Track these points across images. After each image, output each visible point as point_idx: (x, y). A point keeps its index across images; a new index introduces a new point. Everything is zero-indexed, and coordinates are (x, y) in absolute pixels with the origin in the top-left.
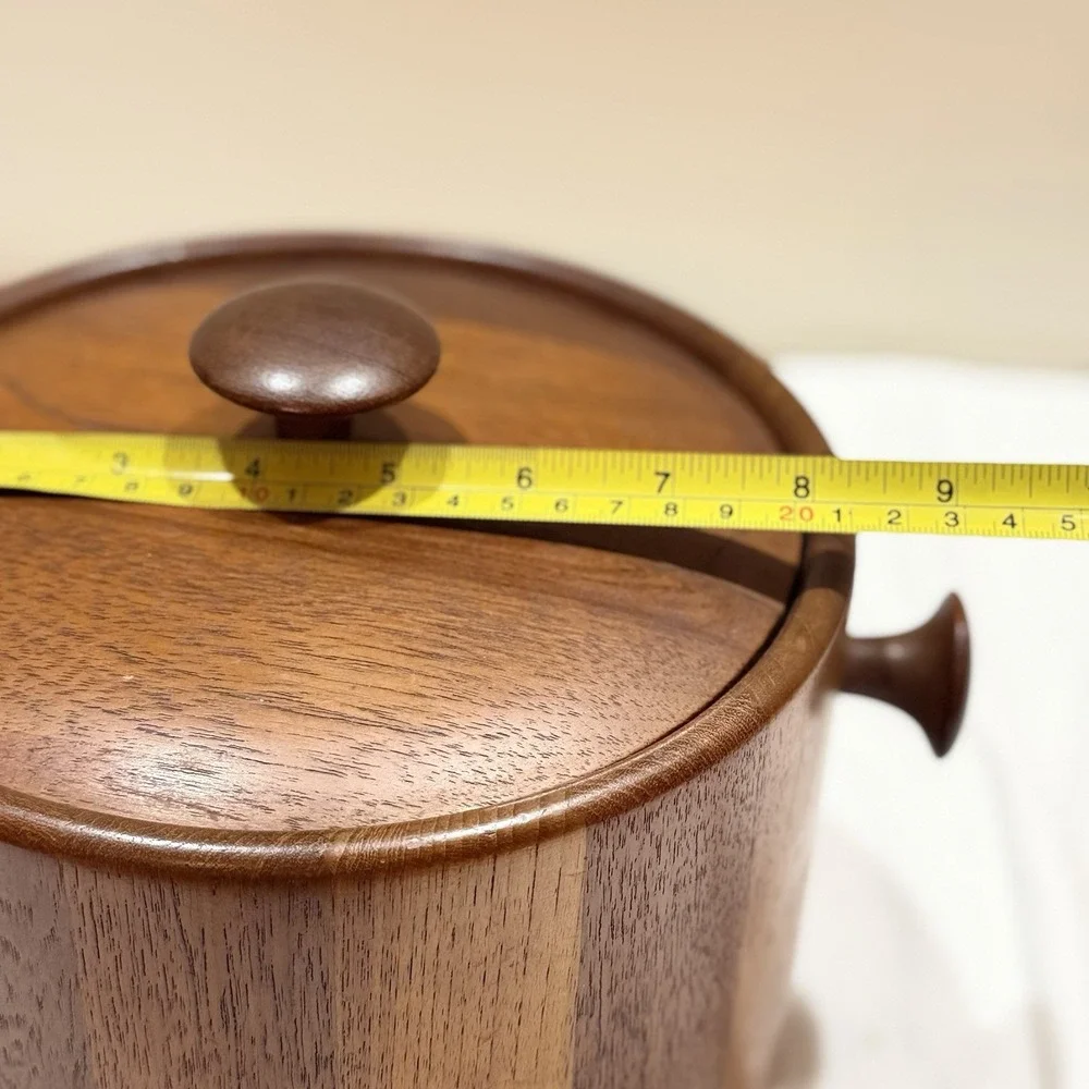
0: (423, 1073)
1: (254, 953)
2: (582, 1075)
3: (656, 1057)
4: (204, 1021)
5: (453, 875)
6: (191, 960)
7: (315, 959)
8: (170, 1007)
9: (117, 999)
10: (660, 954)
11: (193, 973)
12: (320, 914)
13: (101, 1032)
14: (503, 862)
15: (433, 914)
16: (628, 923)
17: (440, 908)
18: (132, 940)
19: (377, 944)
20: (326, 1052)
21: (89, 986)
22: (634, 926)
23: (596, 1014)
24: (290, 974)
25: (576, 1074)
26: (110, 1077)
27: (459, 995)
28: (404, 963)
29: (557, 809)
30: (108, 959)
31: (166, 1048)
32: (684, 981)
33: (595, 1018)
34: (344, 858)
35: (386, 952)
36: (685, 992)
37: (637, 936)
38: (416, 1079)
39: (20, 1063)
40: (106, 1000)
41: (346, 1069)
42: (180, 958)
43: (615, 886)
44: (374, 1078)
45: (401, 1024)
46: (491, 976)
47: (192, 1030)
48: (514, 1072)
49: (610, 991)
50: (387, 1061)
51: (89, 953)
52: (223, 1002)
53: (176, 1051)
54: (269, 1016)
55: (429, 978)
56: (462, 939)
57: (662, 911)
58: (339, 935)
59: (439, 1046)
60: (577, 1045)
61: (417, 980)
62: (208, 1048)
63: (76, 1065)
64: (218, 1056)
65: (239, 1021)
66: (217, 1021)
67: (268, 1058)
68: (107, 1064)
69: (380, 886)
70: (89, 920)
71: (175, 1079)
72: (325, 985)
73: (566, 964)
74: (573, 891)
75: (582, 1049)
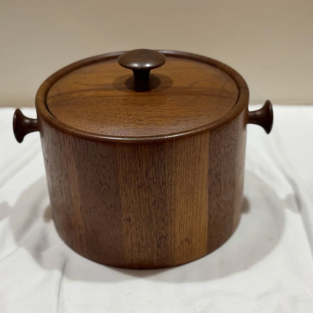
0: (182, 185)
1: (152, 159)
3: (223, 187)
4: (142, 176)
5: (187, 140)
6: (140, 162)
7: (162, 160)
8: (136, 174)
9: (126, 174)
11: (140, 165)
12: (163, 150)
13: (122, 182)
14: (195, 137)
15: (183, 149)
16: (217, 154)
18: (129, 160)
19: (174, 156)
20: (164, 181)
21: (120, 172)
24: (158, 163)
25: (209, 188)
26: (123, 192)
27: (188, 167)
28: (178, 160)
29: (204, 129)
30: (124, 164)
32: (227, 170)
33: (212, 175)
35: (175, 158)
37: (218, 157)
38: (181, 187)
39: (105, 194)
40: (123, 174)
41: (168, 185)
42: (138, 162)
43: (214, 145)
44: (173, 187)
45: (178, 174)
46: (194, 163)
47: (140, 178)
48: (198, 186)
49: (214, 169)
50: (175, 183)
51: (121, 165)
52: (146, 171)
53: (136, 184)
54: (154, 173)
55: (183, 164)
56: (188, 155)
57: (222, 153)
58: (167, 154)
59: (184, 180)
61: (181, 164)
62: (142, 182)
63: (117, 191)
64: (145, 184)
65: (149, 175)
66: (145, 176)
67: (154, 183)
68: (123, 189)
69: (174, 143)
70: (121, 156)
71: (136, 191)
72: (164, 165)
73: (206, 162)
74: (207, 145)
75: (210, 182)
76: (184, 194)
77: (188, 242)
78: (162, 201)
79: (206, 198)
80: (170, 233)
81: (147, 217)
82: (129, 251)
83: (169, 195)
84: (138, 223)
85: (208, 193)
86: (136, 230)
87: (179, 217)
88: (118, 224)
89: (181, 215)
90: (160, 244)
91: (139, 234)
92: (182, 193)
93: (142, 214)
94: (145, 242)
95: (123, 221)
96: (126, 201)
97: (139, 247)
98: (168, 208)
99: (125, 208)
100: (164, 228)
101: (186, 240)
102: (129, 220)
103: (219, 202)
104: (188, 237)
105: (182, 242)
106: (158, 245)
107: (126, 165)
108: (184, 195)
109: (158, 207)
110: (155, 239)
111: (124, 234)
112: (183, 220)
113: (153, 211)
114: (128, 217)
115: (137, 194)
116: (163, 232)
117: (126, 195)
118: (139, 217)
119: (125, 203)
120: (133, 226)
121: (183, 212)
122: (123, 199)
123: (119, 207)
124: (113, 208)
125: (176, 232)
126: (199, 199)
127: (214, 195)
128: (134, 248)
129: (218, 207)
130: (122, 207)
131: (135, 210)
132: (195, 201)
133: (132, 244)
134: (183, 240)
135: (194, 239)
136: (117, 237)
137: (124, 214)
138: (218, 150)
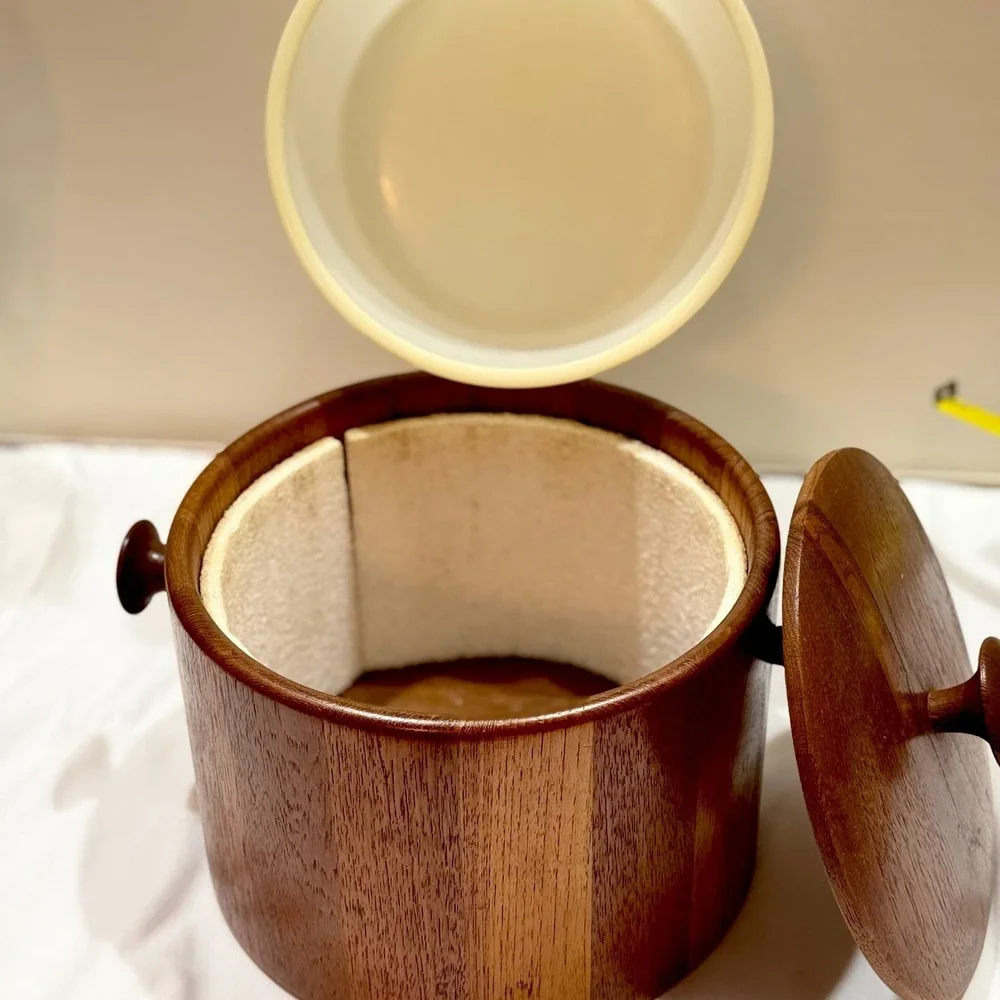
0: (507, 850)
1: (418, 775)
2: (598, 863)
4: (392, 812)
5: (520, 742)
6: (386, 777)
7: (449, 781)
8: (375, 803)
9: (348, 798)
10: (642, 798)
11: (387, 784)
12: (451, 757)
13: (340, 814)
14: (547, 736)
15: (510, 762)
16: (620, 778)
17: (513, 758)
18: (357, 766)
19: (481, 775)
20: (455, 834)
21: (335, 789)
22: (624, 779)
23: (604, 828)
24: (437, 789)
25: (594, 861)
26: (344, 840)
27: (525, 809)
28: (496, 785)
30: (344, 774)
33: (603, 831)
34: (464, 728)
35: (486, 781)
36: (659, 823)
37: (626, 786)
38: (503, 853)
39: (298, 832)
40: (343, 798)
41: (466, 844)
42: (381, 776)
43: (612, 755)
44: (481, 852)
45: (494, 822)
46: (543, 800)
47: (386, 816)
48: (558, 856)
49: (612, 816)
50: (488, 842)
51: (335, 772)
52: (402, 803)
53: (378, 827)
54: (425, 811)
55: (509, 797)
56: (526, 776)
58: (461, 769)
59: (515, 836)
60: (594, 845)
61: (503, 798)
62: (394, 827)
63: (327, 834)
64: (399, 832)
65: (410, 811)
66: (399, 812)
67: (425, 835)
68: (342, 833)
69: (482, 744)
70: (335, 753)
71: (377, 844)
72: (454, 796)
73: (585, 797)
74: (587, 755)
75: (597, 847)
76: (513, 870)
77: (526, 991)
78: (450, 882)
79: (586, 887)
80: (472, 962)
81: (406, 914)
82: (360, 984)
83: (470, 869)
84: (383, 923)
85: (590, 873)
86: (379, 938)
87: (498, 928)
88: (332, 912)
89: (505, 922)
90: (446, 985)
91: (387, 949)
92: (506, 870)
93: (394, 904)
94: (401, 971)
95: (344, 911)
96: (351, 863)
97: (387, 983)
98: (467, 900)
99: (348, 880)
100: (456, 948)
101: (523, 986)
102: (361, 911)
104: (527, 980)
105: (509, 991)
106: (437, 988)
107: (349, 776)
108: (513, 877)
109: (438, 891)
110: (431, 973)
111: (347, 943)
112: (511, 936)
113: (423, 902)
114: (355, 902)
115: (378, 852)
116: (453, 959)
117: (352, 849)
118: (385, 908)
119: (348, 866)
120: (369, 928)
121: (512, 915)
122: (343, 857)
123: (333, 873)
124: (318, 873)
125: (490, 964)
126: (562, 887)
127: (613, 881)
128: (374, 981)
129: (626, 909)
130: (342, 874)
131: (375, 890)
132: (549, 891)
133: (368, 972)
134: (513, 985)
135: (546, 984)
136: (330, 944)
137: (345, 892)
138: (624, 768)
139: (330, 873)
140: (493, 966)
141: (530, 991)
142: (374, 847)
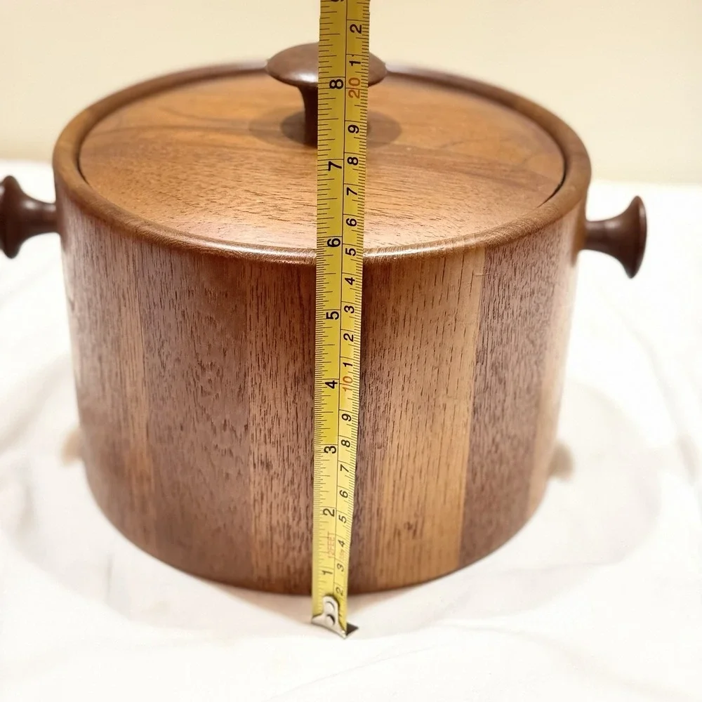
0: (406, 385)
2: (477, 400)
3: (509, 400)
6: (303, 315)
8: (291, 344)
9: (265, 344)
10: (513, 336)
13: (255, 364)
15: (416, 289)
16: (501, 312)
17: (420, 285)
19: (391, 304)
21: (251, 337)
22: (503, 314)
23: (485, 363)
25: (475, 397)
26: (257, 391)
27: (425, 339)
28: (401, 318)
29: (472, 241)
30: (262, 319)
31: (287, 369)
32: (522, 358)
33: (484, 366)
35: (394, 311)
36: (523, 364)
37: (504, 321)
38: (403, 389)
39: (209, 394)
40: (259, 344)
41: (371, 380)
42: (298, 313)
43: (496, 287)
44: (384, 387)
45: (398, 355)
46: (440, 329)
47: (300, 357)
48: (447, 390)
49: (491, 351)
51: (254, 319)
53: (291, 371)
55: (412, 328)
57: (515, 310)
59: (415, 369)
60: (476, 381)
61: (407, 328)
63: (240, 388)
68: (256, 383)
69: (394, 271)
70: (255, 295)
71: (289, 389)
73: (473, 329)
74: (478, 285)
75: (478, 384)
76: (410, 406)
77: (411, 532)
79: (466, 425)
82: (262, 544)
83: (373, 407)
84: (289, 473)
85: (471, 410)
86: (284, 490)
87: (393, 467)
88: (239, 473)
89: (399, 462)
91: (291, 501)
92: (404, 406)
93: (301, 451)
95: (252, 469)
96: (263, 414)
97: (289, 538)
98: (368, 441)
99: (258, 434)
101: (410, 527)
102: (268, 465)
103: (498, 438)
104: (412, 521)
105: (397, 533)
107: (267, 320)
108: (410, 411)
111: (252, 502)
112: (403, 475)
114: (264, 456)
115: (290, 399)
117: (264, 400)
118: (292, 457)
119: (258, 418)
120: (275, 482)
121: (406, 453)
122: (255, 410)
123: (244, 429)
124: (228, 432)
125: (383, 505)
126: (448, 423)
127: (487, 419)
128: (276, 537)
129: (494, 449)
130: (252, 429)
131: (283, 439)
132: (438, 428)
133: (271, 527)
134: (400, 526)
135: (428, 525)
136: (235, 508)
137: (254, 448)
138: (504, 302)
139: (240, 430)
140: (386, 509)
141: (415, 532)
142: (286, 393)
